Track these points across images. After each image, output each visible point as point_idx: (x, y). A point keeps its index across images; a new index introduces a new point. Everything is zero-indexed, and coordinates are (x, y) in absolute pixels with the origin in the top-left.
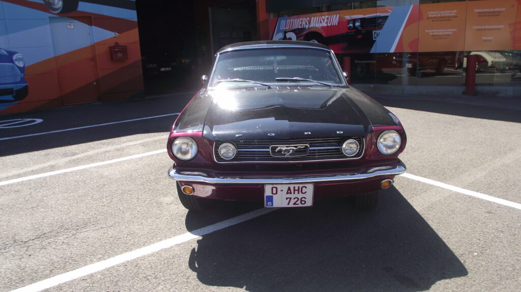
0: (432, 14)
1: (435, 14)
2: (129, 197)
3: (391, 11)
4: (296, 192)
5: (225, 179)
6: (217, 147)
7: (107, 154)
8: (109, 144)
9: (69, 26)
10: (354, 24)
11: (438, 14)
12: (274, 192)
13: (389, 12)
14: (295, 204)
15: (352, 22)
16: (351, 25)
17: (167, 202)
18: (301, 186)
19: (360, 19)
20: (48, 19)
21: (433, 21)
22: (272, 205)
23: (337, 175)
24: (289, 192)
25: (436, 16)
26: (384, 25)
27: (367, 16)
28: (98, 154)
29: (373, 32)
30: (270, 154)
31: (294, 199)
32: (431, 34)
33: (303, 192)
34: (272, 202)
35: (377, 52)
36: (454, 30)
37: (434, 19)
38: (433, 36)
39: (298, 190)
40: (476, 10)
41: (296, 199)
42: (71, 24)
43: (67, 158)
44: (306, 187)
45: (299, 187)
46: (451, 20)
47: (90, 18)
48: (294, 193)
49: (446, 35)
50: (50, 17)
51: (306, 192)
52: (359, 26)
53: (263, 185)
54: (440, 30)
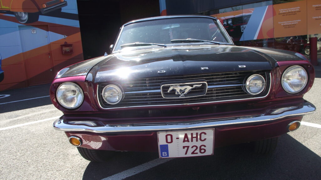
0: (282, 11)
1: (285, 11)
2: (42, 150)
3: (252, 11)
4: (194, 139)
5: (115, 128)
6: (100, 91)
7: (42, 115)
8: (47, 108)
9: (32, 32)
10: (227, 22)
11: (286, 10)
12: (169, 140)
13: (252, 12)
14: (193, 153)
15: (226, 21)
16: (225, 23)
17: (74, 154)
18: (199, 132)
19: (232, 18)
20: (18, 27)
21: (283, 15)
22: (168, 155)
23: (239, 118)
24: (186, 139)
25: (285, 12)
26: (248, 21)
27: (236, 16)
28: (35, 115)
29: (241, 26)
30: (162, 97)
31: (192, 147)
32: (282, 24)
33: (203, 139)
34: (167, 151)
35: (245, 40)
36: (299, 21)
37: (284, 14)
38: (284, 26)
39: (197, 137)
40: (313, 6)
41: (195, 148)
42: (34, 30)
43: (10, 119)
44: (205, 134)
45: (197, 134)
46: (296, 14)
47: (47, 25)
48: (192, 141)
49: (293, 25)
50: (19, 26)
51: (205, 139)
52: (231, 23)
53: (155, 132)
54: (289, 22)
